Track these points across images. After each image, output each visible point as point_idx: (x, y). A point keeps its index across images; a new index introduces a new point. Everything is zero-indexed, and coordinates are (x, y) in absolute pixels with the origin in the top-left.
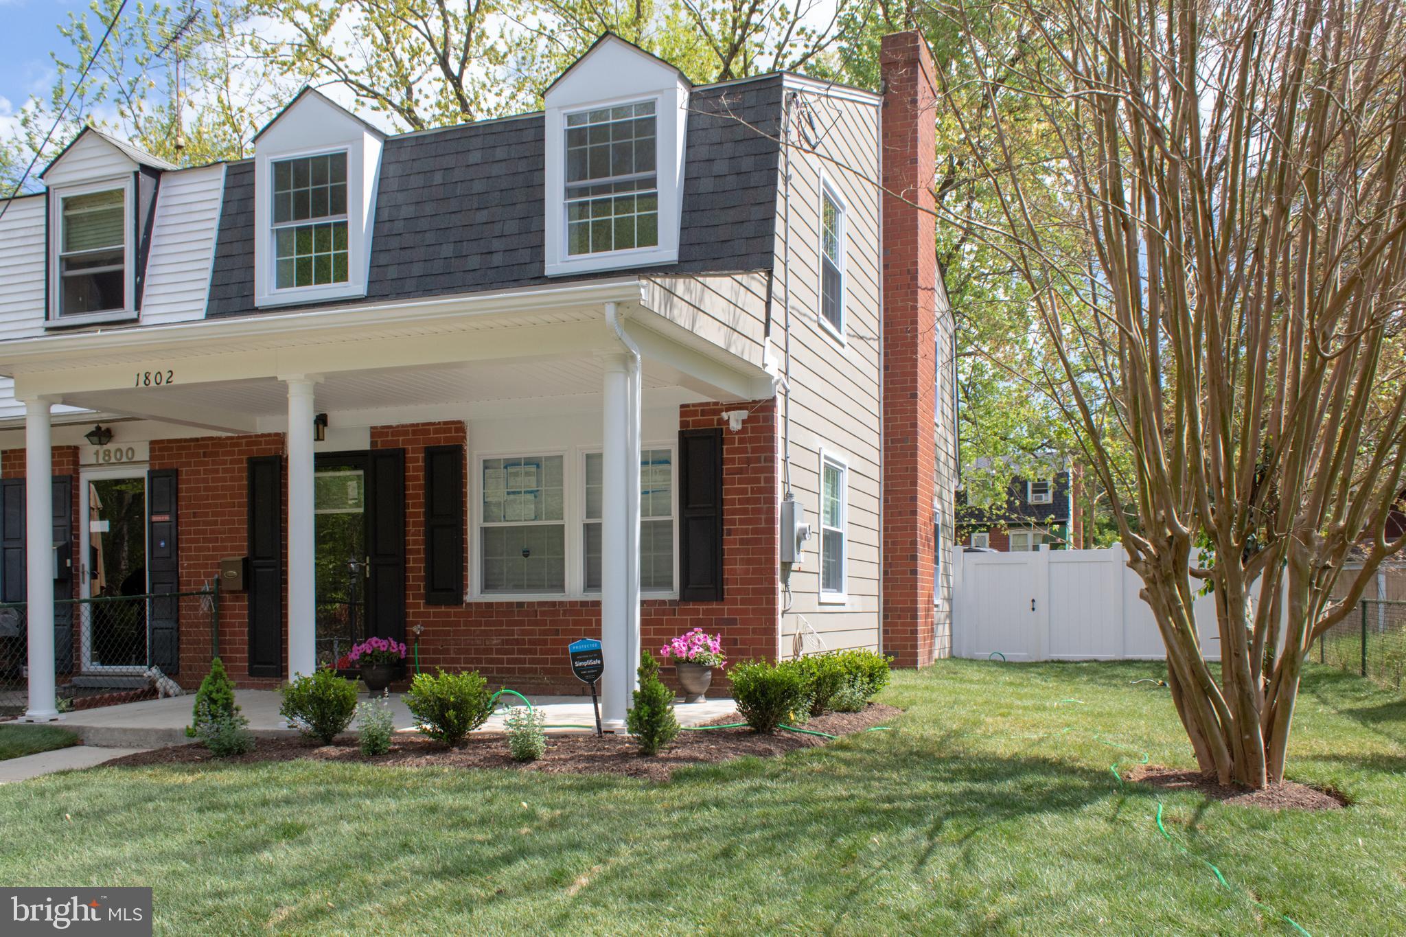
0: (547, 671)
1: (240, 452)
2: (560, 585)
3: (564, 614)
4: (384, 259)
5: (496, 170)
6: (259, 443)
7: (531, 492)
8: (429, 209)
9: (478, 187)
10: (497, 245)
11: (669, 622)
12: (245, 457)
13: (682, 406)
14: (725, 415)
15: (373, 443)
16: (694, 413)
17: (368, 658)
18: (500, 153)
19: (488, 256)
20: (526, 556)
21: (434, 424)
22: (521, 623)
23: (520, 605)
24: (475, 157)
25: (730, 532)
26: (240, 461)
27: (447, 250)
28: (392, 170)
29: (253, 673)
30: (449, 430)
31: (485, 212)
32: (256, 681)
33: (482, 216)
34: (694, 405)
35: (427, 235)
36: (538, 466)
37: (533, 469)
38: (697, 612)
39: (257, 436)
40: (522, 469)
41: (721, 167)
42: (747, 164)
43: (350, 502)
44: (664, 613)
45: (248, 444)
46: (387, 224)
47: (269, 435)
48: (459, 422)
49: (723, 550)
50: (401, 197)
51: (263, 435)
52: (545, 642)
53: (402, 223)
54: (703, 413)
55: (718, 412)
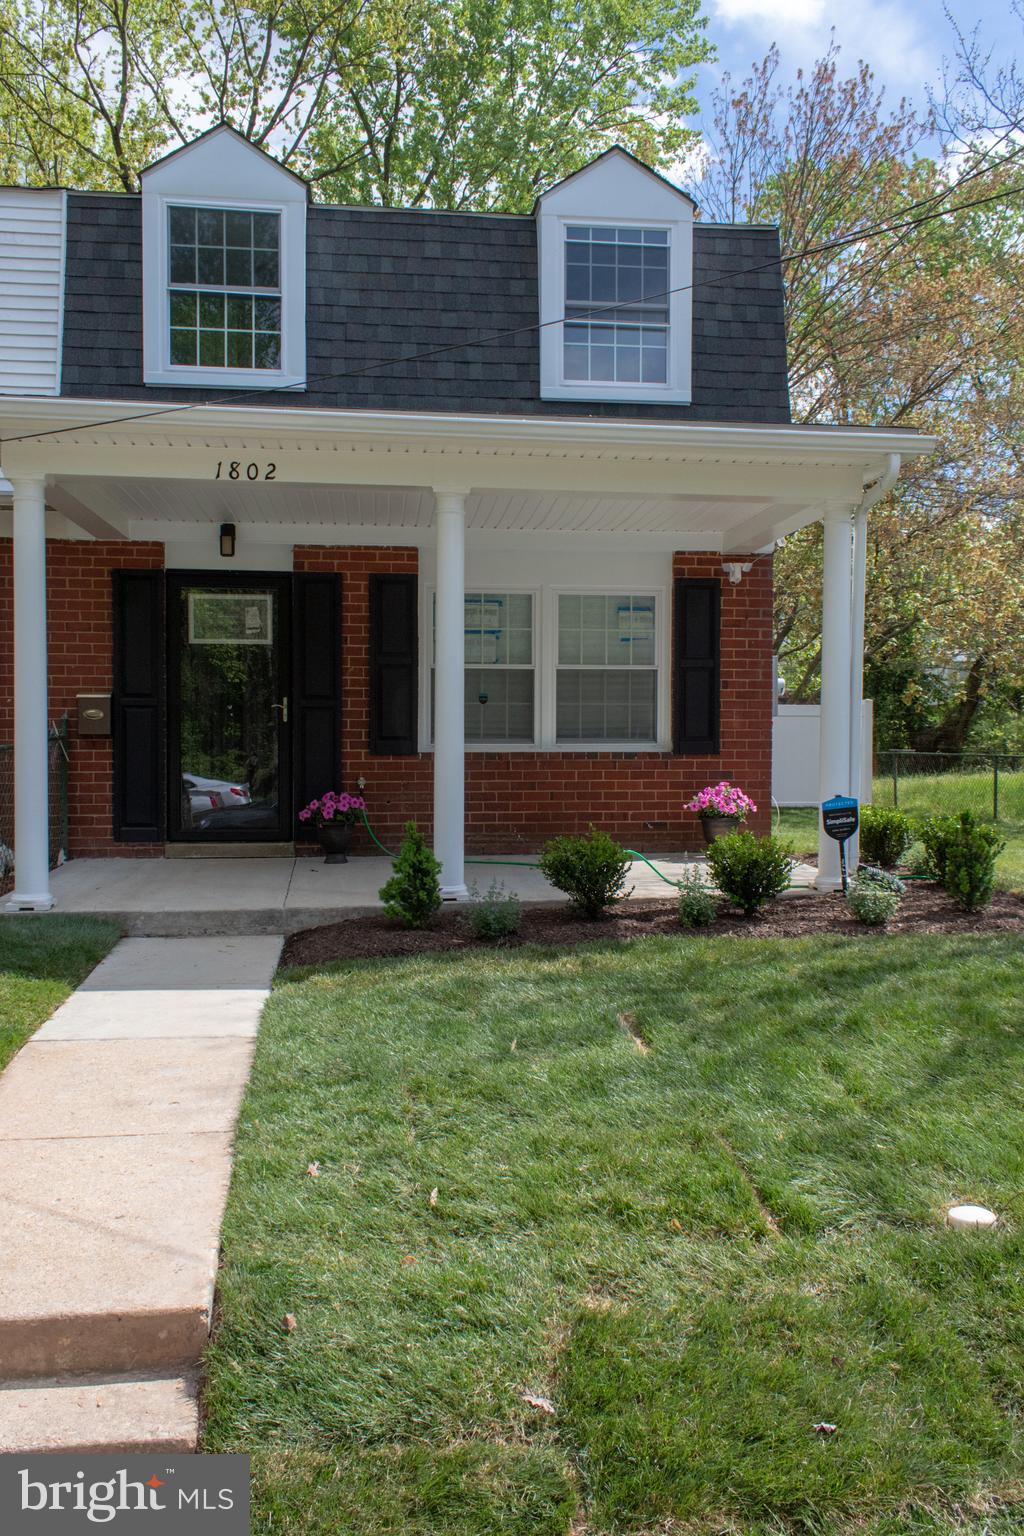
0: (521, 829)
1: (99, 562)
2: (528, 735)
3: (542, 767)
4: (324, 349)
5: (461, 269)
6: (130, 553)
7: (493, 632)
8: (379, 299)
9: (440, 285)
10: (471, 354)
11: (660, 775)
12: (106, 569)
13: (678, 553)
14: (725, 567)
15: (296, 565)
16: (690, 561)
17: (339, 817)
18: (465, 251)
19: (463, 366)
20: (483, 702)
21: (381, 548)
22: (491, 776)
23: (490, 756)
24: (433, 250)
25: (726, 687)
26: (100, 573)
27: (409, 351)
28: (321, 245)
29: (118, 836)
30: (401, 557)
31: (453, 315)
32: (123, 846)
33: (448, 320)
34: (690, 553)
35: (380, 329)
36: (500, 603)
37: (495, 607)
38: (691, 765)
39: (124, 543)
40: (484, 607)
41: (724, 312)
42: (752, 314)
43: (248, 632)
44: (655, 766)
45: (109, 552)
46: (323, 309)
47: (146, 543)
48: (415, 549)
49: (719, 702)
50: (337, 280)
51: (135, 543)
52: (518, 797)
53: (343, 311)
54: (700, 562)
55: (718, 562)
